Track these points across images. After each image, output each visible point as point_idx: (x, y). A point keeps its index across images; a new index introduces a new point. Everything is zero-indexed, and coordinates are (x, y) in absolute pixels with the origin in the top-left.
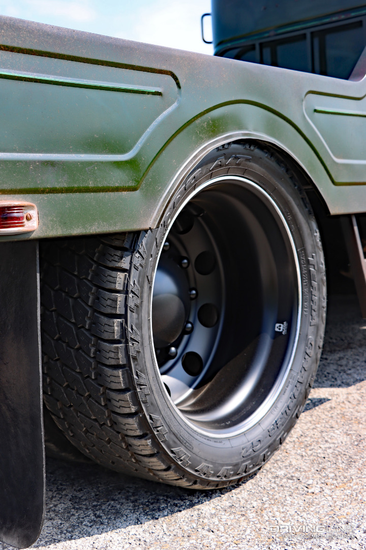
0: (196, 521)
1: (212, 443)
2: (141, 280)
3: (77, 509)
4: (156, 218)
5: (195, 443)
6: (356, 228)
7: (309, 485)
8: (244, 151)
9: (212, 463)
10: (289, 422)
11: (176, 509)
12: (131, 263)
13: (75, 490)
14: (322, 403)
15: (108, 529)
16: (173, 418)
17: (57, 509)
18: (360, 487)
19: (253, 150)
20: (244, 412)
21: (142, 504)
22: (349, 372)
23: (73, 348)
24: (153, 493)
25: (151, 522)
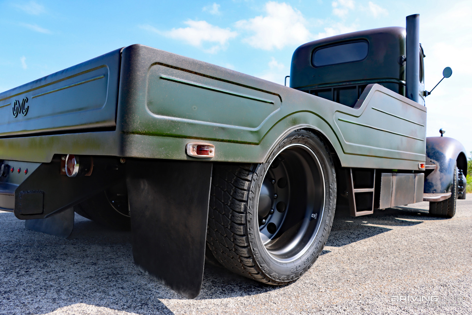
0: (268, 298)
1: (278, 264)
2: (256, 186)
3: (214, 286)
4: (266, 158)
5: (271, 264)
6: (351, 174)
7: (320, 288)
8: (307, 133)
9: (278, 273)
10: (313, 259)
11: (259, 292)
12: (252, 178)
13: (214, 278)
14: (327, 253)
15: (228, 297)
16: (263, 251)
17: (205, 285)
18: (343, 291)
19: (310, 133)
20: (294, 252)
21: (244, 288)
22: (340, 240)
23: (221, 214)
24: (249, 284)
25: (247, 296)
